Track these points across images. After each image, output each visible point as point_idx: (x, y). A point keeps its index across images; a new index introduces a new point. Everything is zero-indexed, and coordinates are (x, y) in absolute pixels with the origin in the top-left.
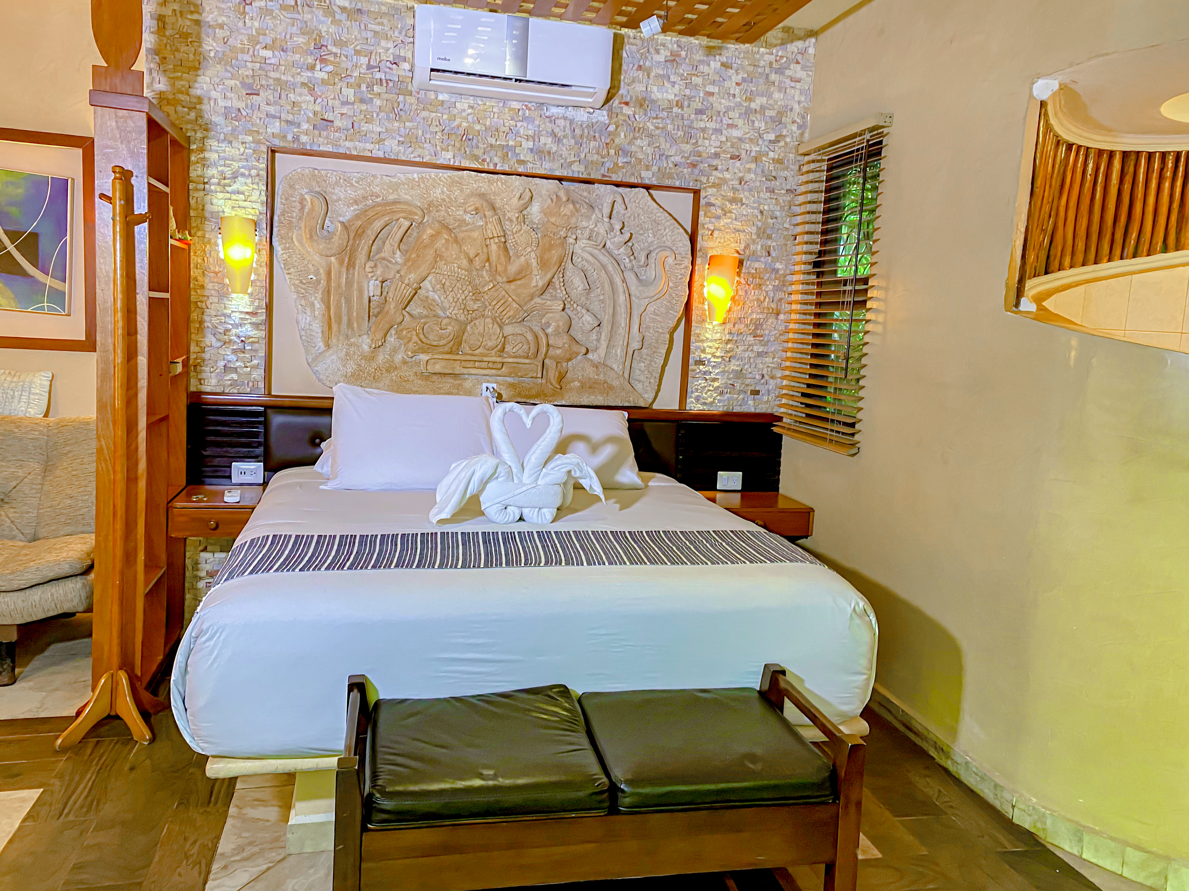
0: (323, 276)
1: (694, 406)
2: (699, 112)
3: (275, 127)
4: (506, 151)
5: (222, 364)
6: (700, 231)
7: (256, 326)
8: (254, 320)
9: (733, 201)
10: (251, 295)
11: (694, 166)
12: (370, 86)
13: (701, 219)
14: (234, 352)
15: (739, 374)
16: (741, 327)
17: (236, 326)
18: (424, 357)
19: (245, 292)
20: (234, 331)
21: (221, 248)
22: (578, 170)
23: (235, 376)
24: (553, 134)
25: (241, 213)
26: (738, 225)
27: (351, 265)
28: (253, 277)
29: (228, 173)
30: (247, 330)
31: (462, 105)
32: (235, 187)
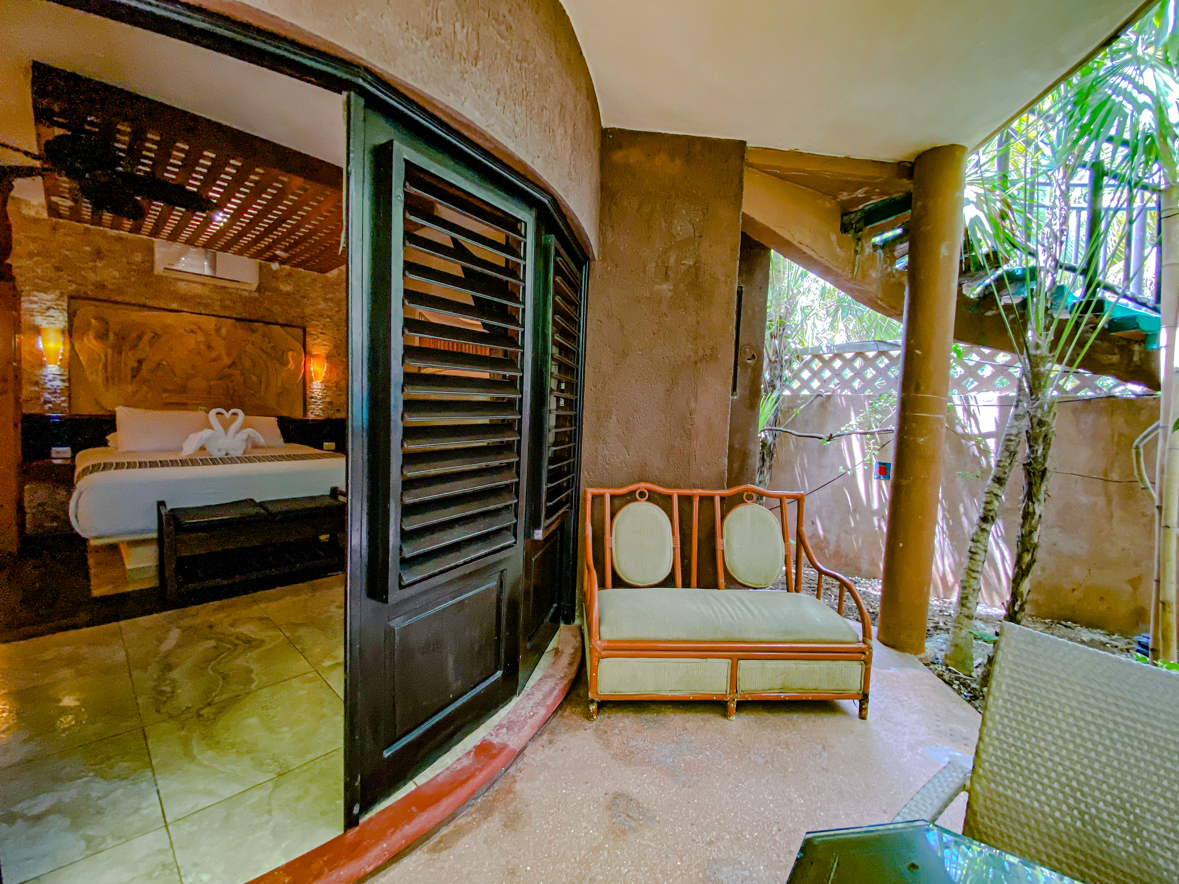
0: (103, 357)
1: (311, 417)
2: (304, 297)
3: (73, 287)
4: (206, 306)
5: (42, 400)
6: (307, 344)
7: (63, 381)
8: (62, 378)
9: (321, 333)
10: (60, 366)
11: (302, 318)
12: (128, 272)
13: (308, 339)
14: (49, 393)
15: (330, 403)
16: (330, 384)
17: (50, 381)
18: (165, 395)
19: (56, 364)
20: (50, 383)
21: (41, 343)
22: (244, 315)
23: (51, 405)
24: (231, 300)
25: (52, 326)
26: (325, 343)
27: (120, 353)
28: (60, 357)
29: (44, 306)
30: (57, 383)
31: (182, 285)
32: (48, 314)
